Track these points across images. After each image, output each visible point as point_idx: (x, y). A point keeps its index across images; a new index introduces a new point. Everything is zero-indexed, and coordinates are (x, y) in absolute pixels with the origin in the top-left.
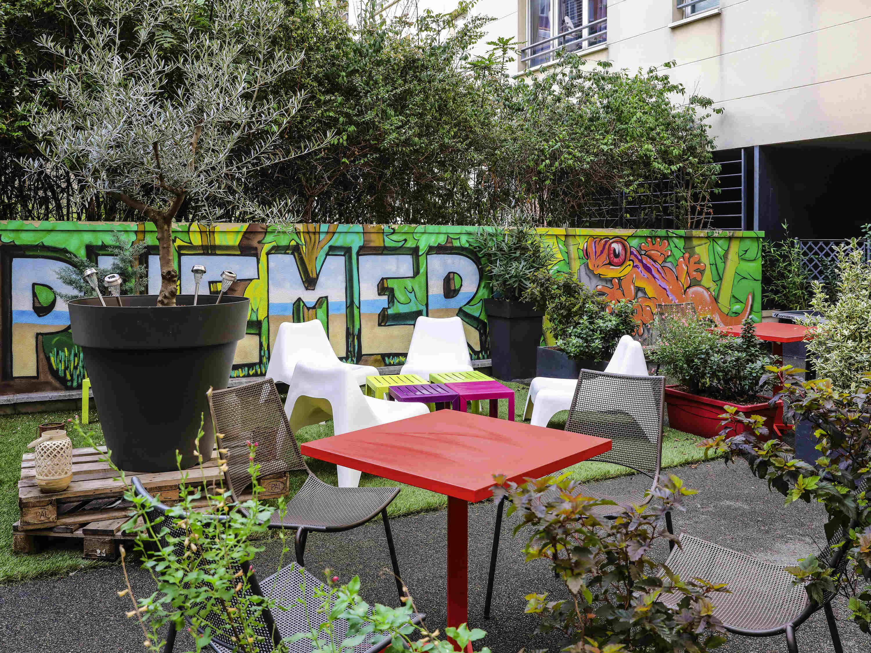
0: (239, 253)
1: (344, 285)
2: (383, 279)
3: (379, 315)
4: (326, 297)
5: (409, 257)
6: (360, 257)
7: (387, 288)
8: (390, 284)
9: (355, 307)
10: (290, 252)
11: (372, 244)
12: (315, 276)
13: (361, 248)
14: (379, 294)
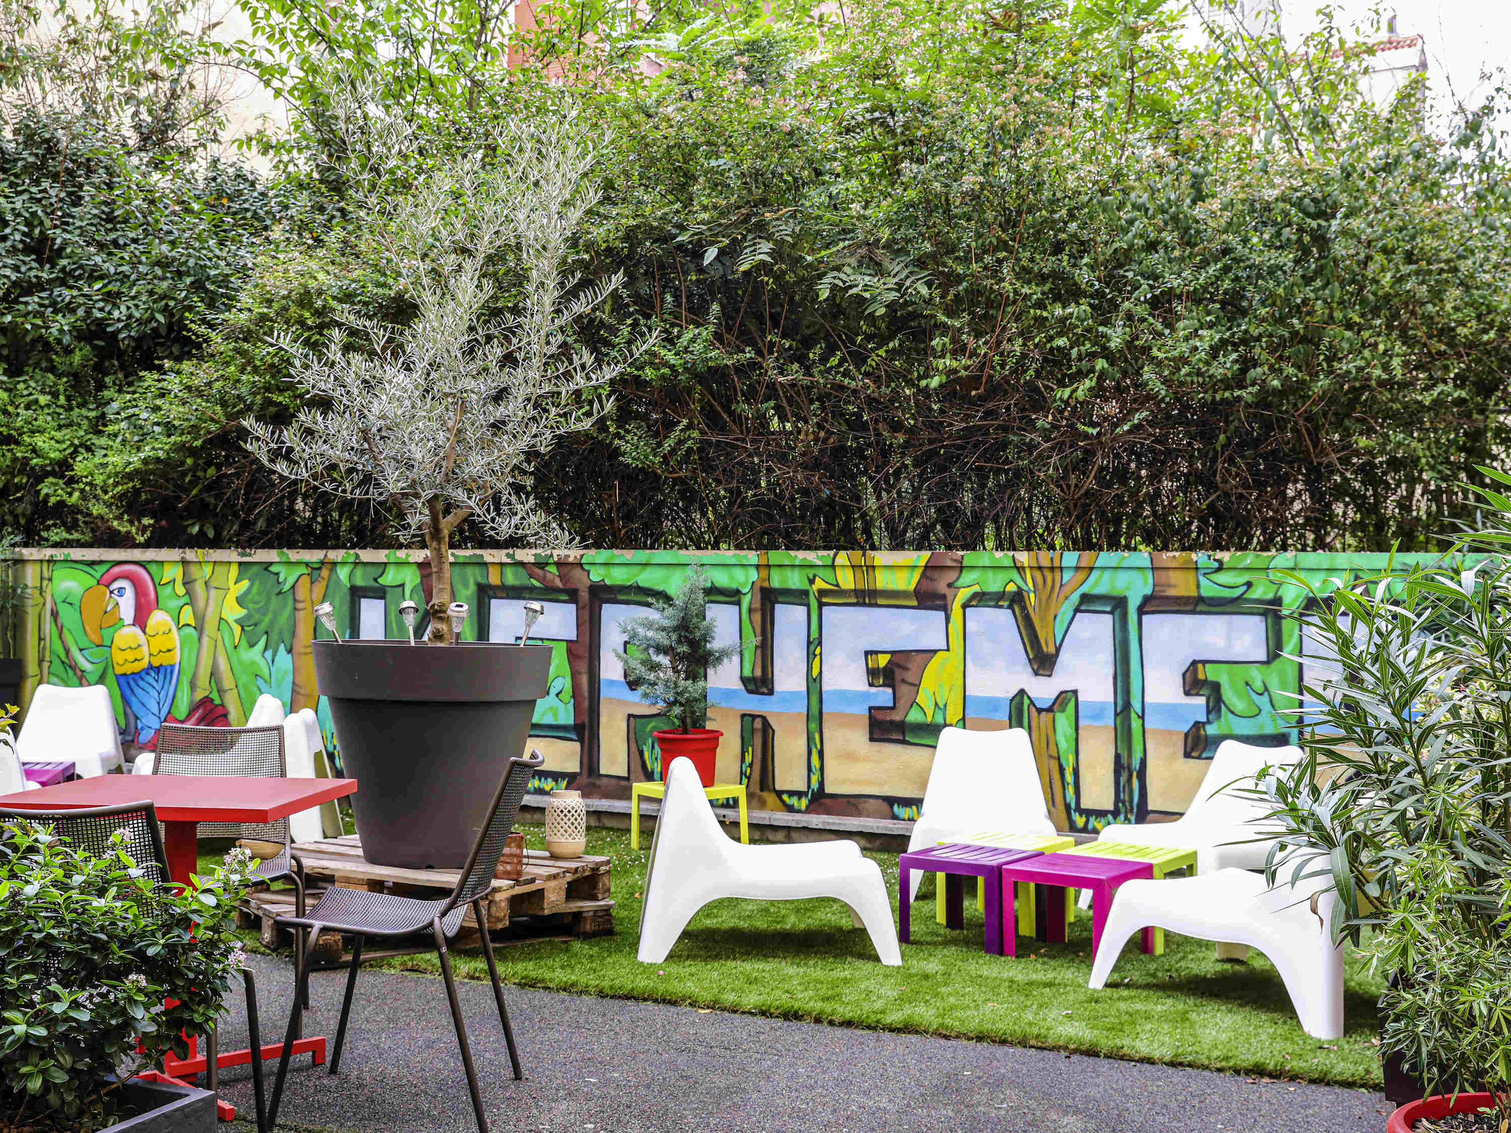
0: (915, 603)
1: (1110, 671)
2: (1194, 663)
3: (1186, 735)
4: (1075, 692)
5: (1257, 619)
6: (1145, 618)
7: (1205, 682)
8: (1211, 673)
9: (1133, 715)
10: (1006, 604)
11: (1172, 592)
12: (1052, 650)
13: (1147, 600)
14: (1187, 693)
